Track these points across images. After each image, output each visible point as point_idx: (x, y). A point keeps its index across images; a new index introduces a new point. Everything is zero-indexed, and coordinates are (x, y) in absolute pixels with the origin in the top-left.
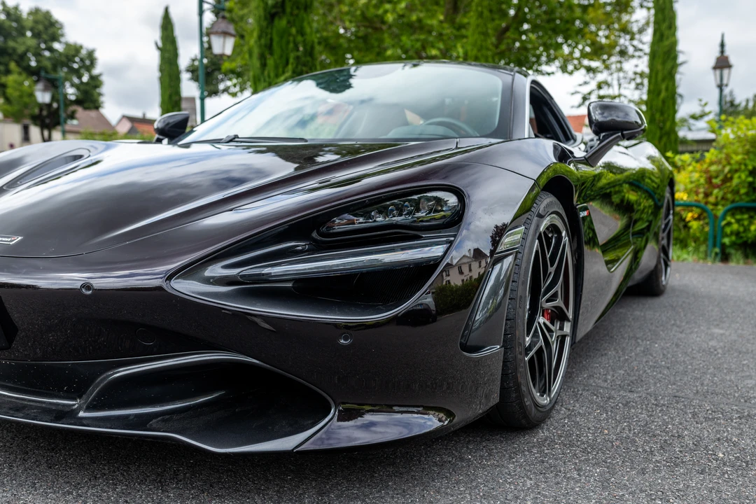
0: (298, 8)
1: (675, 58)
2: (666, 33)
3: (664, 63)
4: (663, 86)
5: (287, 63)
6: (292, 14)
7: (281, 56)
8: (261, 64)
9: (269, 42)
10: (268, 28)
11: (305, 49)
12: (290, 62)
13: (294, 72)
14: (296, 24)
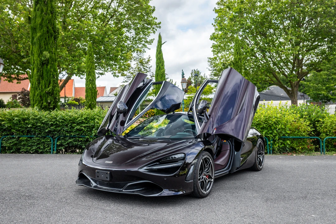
0: (53, 61)
1: (165, 76)
2: (161, 67)
3: (161, 78)
6: (51, 63)
7: (47, 80)
8: (38, 82)
9: (42, 74)
10: (41, 68)
11: (57, 77)
12: (51, 82)
13: (53, 86)
14: (53, 67)
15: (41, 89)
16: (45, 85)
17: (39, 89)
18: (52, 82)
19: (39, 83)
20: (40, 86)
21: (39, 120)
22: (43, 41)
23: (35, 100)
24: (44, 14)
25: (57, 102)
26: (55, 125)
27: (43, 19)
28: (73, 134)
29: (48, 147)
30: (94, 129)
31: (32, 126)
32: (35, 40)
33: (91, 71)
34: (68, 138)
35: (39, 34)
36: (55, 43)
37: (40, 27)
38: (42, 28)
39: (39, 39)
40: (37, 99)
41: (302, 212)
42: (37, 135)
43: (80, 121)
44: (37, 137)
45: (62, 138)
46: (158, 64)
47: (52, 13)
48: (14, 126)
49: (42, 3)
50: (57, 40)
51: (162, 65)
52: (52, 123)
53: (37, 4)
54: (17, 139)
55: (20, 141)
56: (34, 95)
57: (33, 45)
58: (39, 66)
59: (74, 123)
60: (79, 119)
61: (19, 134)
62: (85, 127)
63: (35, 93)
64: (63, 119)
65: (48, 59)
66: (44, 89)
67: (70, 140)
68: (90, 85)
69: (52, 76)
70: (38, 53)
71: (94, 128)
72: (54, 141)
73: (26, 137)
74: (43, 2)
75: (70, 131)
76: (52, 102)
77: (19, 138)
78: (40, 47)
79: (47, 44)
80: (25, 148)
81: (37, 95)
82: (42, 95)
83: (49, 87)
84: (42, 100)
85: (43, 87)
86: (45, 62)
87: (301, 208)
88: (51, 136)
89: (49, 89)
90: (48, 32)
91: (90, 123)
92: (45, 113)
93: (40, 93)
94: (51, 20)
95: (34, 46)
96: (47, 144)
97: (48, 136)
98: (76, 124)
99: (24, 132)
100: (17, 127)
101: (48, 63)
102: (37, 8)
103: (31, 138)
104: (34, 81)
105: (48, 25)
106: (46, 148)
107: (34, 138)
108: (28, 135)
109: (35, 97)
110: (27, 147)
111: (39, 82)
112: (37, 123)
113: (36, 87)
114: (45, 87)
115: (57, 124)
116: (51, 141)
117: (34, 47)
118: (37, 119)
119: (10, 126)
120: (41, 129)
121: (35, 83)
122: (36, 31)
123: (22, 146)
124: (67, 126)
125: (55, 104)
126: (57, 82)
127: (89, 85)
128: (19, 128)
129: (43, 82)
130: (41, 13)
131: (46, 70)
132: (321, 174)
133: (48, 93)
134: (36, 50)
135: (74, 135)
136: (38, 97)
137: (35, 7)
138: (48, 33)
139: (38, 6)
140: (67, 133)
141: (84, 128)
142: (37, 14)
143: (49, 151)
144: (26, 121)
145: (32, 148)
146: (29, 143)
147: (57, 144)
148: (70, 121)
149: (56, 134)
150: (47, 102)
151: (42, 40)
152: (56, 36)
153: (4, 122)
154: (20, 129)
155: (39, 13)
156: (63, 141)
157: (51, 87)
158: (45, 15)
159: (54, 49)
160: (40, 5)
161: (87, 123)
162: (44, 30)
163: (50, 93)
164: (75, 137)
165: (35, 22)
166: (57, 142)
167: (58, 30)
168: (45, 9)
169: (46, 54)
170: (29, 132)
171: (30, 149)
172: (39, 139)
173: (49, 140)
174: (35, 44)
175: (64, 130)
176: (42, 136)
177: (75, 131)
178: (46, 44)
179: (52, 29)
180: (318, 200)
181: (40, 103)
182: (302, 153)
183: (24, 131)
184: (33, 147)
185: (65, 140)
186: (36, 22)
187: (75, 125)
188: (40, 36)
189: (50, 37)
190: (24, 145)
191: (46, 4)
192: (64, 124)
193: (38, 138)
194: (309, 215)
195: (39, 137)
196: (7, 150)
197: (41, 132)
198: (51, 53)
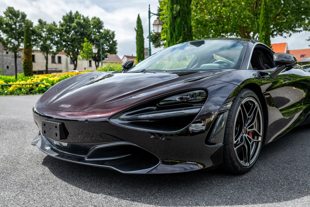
5: (181, 35)
7: (178, 33)
9: (174, 27)
10: (173, 22)
11: (187, 29)
13: (183, 39)
14: (184, 20)
16: (176, 37)
19: (172, 37)
65: (179, 11)
70: (171, 8)
86: (176, 15)
89: (179, 41)
101: (179, 16)
114: (176, 40)
121: (169, 37)
169: (178, 7)
198: (182, 6)
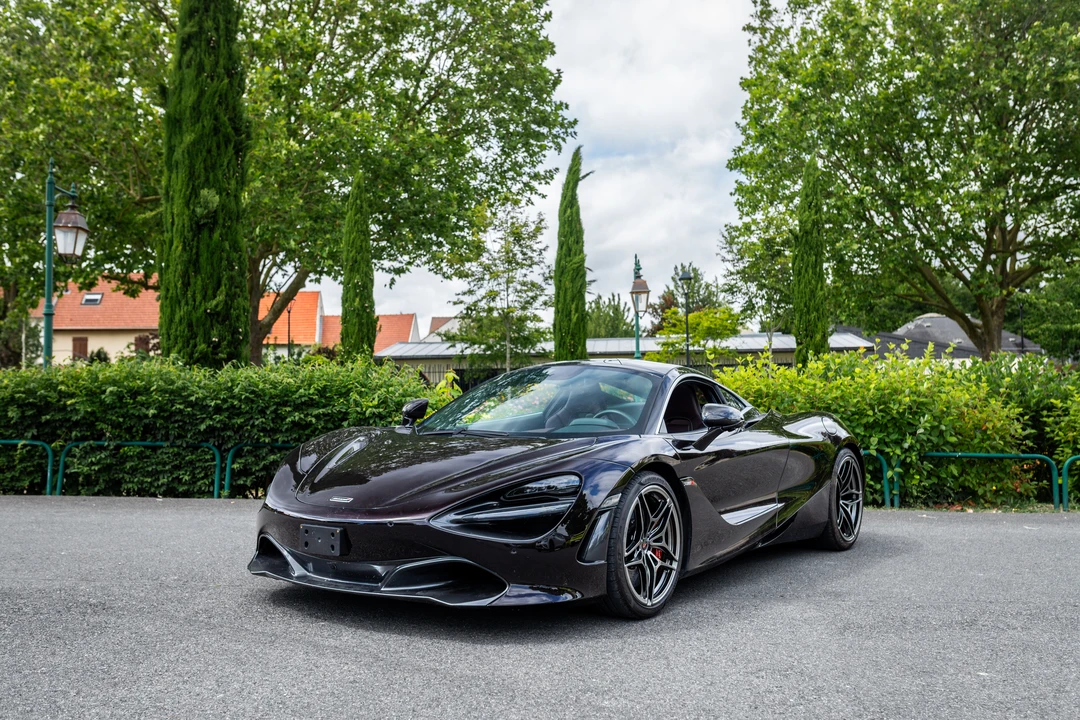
0: (230, 218)
1: (584, 275)
2: (574, 247)
3: (573, 280)
4: (573, 306)
5: (219, 284)
6: (224, 226)
7: (212, 275)
8: (183, 283)
9: (194, 257)
10: (193, 240)
11: (240, 268)
12: (223, 283)
13: (227, 295)
14: (230, 237)
15: (190, 302)
16: (205, 289)
17: (187, 304)
18: (224, 281)
19: (186, 285)
20: (189, 294)
21: (179, 393)
22: (200, 158)
23: (172, 337)
24: (207, 77)
25: (239, 344)
26: (227, 409)
27: (202, 93)
28: (281, 438)
29: (206, 476)
30: (345, 424)
31: (159, 413)
32: (178, 155)
33: (359, 258)
34: (265, 450)
35: (188, 138)
36: (238, 164)
37: (194, 114)
38: (198, 120)
39: (191, 153)
40: (178, 333)
41: (950, 663)
42: (173, 442)
43: (303, 400)
44: (172, 446)
45: (247, 451)
46: (565, 237)
47: (230, 75)
48: (105, 412)
49: (200, 46)
50: (245, 155)
51: (577, 243)
52: (219, 402)
53: (188, 48)
54: (111, 450)
55: (122, 457)
56: (171, 321)
57: (170, 171)
58: (189, 232)
59: (285, 404)
60: (302, 391)
61: (118, 436)
62: (317, 417)
63: (174, 315)
64: (253, 392)
65: (215, 211)
66: (201, 303)
67: (272, 458)
68: (358, 299)
69: (225, 263)
70: (185, 194)
71: (346, 419)
72: (223, 459)
73: (139, 446)
74: (203, 43)
75: (272, 429)
76: (225, 343)
77: (118, 448)
78: (191, 175)
79: (213, 167)
80: (136, 480)
81: (180, 321)
82: (194, 320)
83: (215, 297)
84: (194, 336)
85: (199, 298)
86: (206, 221)
87: (950, 653)
88: (214, 445)
89: (214, 302)
90: (216, 130)
91: (334, 406)
92: (200, 374)
93: (189, 314)
94: (226, 94)
95: (175, 171)
96: (204, 469)
97: (205, 444)
98: (290, 406)
99: (134, 430)
100: (112, 415)
101: (214, 225)
102: (186, 58)
103: (154, 449)
104: (172, 279)
105: (218, 111)
106: (199, 480)
107: (164, 450)
108: (145, 440)
109: (174, 327)
110: (143, 476)
111: (186, 281)
112: (173, 403)
113: (177, 296)
114: (204, 298)
115: (233, 406)
116: (213, 459)
117: (174, 176)
118: (172, 392)
119: (92, 413)
120: (185, 423)
121: (176, 285)
122: (180, 127)
123: (128, 473)
124: (262, 412)
125: (235, 348)
126: (241, 282)
127: (354, 301)
128: (118, 417)
129: (198, 283)
130: (199, 74)
131: (208, 246)
132: (1038, 562)
133: (214, 316)
134: (180, 183)
135: (284, 442)
136: (182, 327)
137: (181, 57)
138: (215, 134)
139: (190, 52)
140: (262, 434)
141: (314, 420)
142: (186, 76)
143: (209, 491)
144: (139, 398)
145: (158, 479)
146: (148, 466)
147: (233, 469)
148: (272, 397)
149: (229, 437)
150: (209, 342)
151: (197, 155)
152: (241, 143)
153: (73, 401)
154: (121, 420)
155: (190, 74)
156: (251, 459)
157: (221, 298)
158: (209, 80)
159: (233, 182)
160: (196, 50)
161: (324, 406)
162: (203, 126)
163: (218, 314)
164: (287, 449)
165: (180, 102)
166: (233, 463)
167: (247, 127)
168: (208, 62)
169: (211, 197)
170: (149, 430)
171: (151, 483)
172: (179, 454)
173: (208, 457)
174: (177, 168)
175: (253, 426)
176: (187, 443)
177: (287, 430)
178: (211, 168)
179: (227, 123)
180: (1011, 632)
181: (188, 346)
182: (994, 505)
183: (134, 426)
184: (161, 477)
185: (258, 456)
186: (183, 102)
187: (288, 409)
188: (194, 144)
189: (223, 147)
190: (134, 471)
191: (213, 48)
192: (255, 406)
193: (176, 449)
194: (970, 673)
195: (178, 447)
196: (83, 485)
197: (183, 429)
198: (224, 194)
